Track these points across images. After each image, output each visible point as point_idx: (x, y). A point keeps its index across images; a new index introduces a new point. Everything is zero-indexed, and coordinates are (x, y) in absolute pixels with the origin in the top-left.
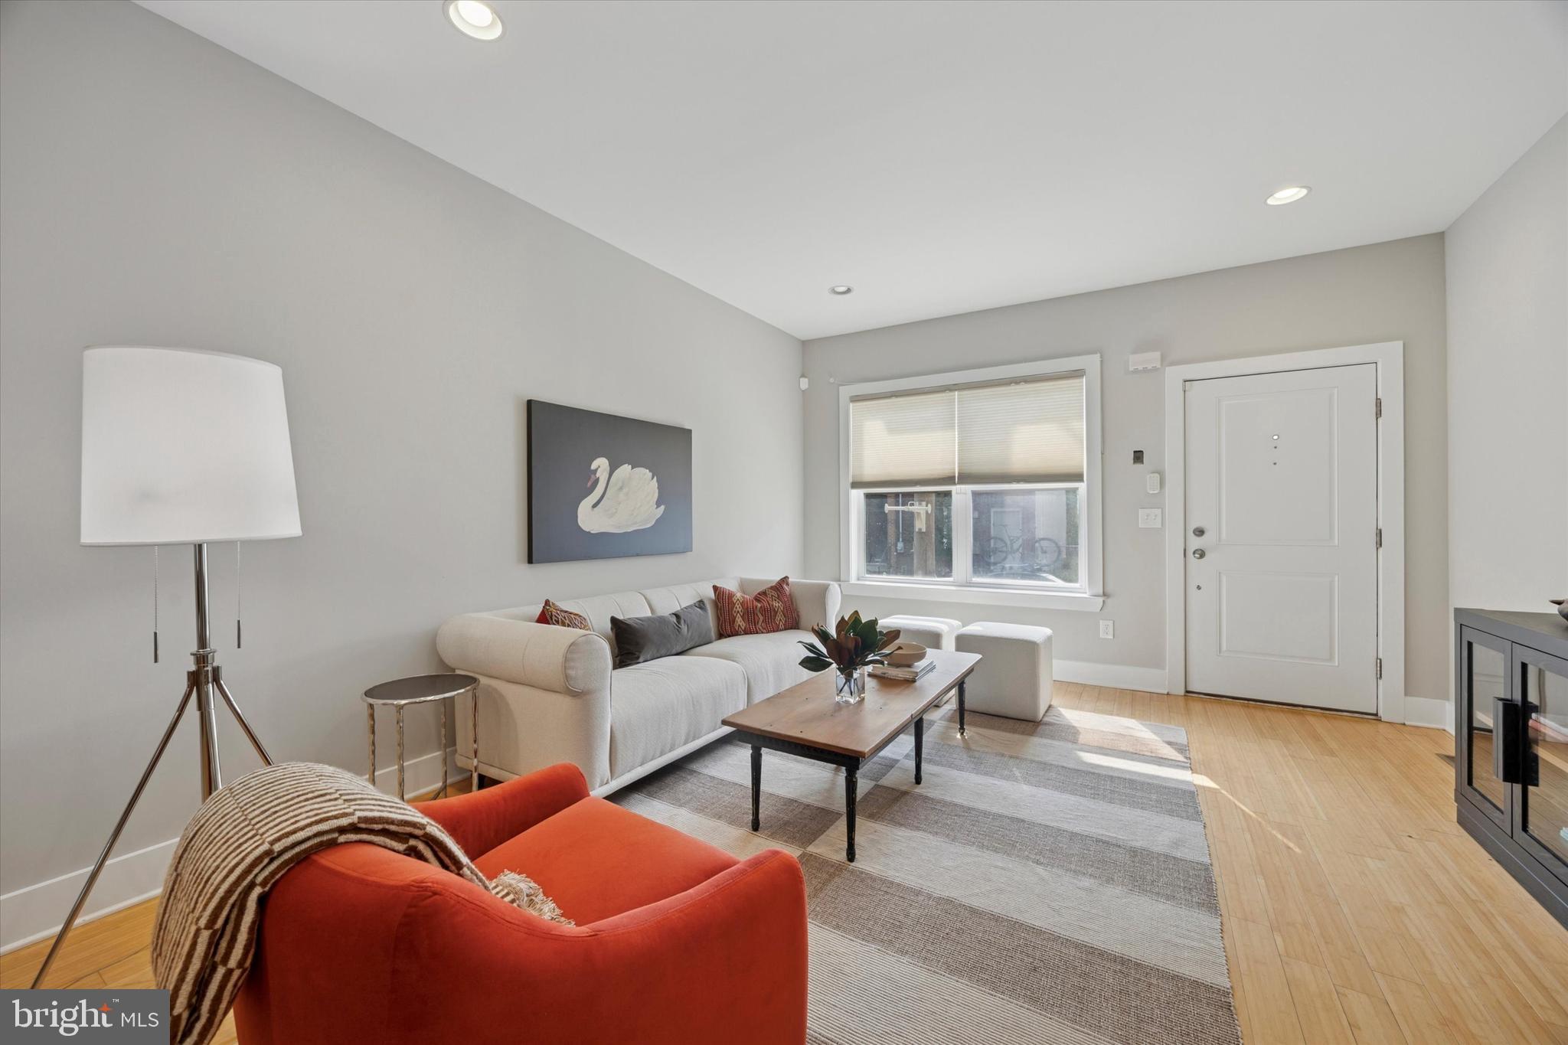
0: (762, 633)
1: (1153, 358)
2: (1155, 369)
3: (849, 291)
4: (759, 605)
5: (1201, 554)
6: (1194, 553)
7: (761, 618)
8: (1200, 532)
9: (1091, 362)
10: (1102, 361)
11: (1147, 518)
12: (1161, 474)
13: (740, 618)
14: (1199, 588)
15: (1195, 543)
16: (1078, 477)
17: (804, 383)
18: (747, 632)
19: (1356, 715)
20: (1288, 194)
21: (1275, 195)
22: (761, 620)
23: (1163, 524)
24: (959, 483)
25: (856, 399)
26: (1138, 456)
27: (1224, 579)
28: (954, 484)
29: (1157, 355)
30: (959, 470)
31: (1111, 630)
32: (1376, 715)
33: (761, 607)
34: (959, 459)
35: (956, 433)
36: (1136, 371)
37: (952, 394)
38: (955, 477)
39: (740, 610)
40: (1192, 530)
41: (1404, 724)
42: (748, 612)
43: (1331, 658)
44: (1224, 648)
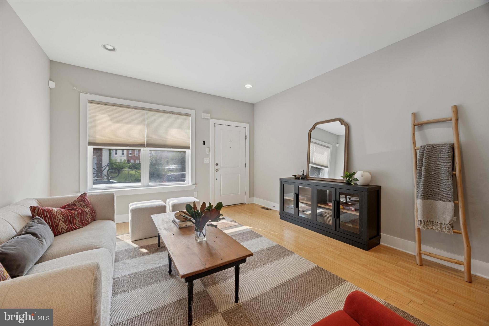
0: (80, 228)
1: (207, 116)
2: (208, 119)
3: (114, 50)
4: (76, 212)
5: (217, 170)
6: (216, 170)
7: (78, 219)
8: (217, 164)
9: (192, 112)
10: (195, 113)
11: (206, 161)
12: (209, 148)
13: (63, 223)
14: (217, 179)
15: (216, 167)
16: (188, 148)
17: (52, 84)
18: (67, 231)
19: (242, 204)
20: (248, 86)
21: (246, 85)
22: (77, 221)
23: (209, 162)
24: (147, 147)
25: (91, 102)
26: (204, 143)
27: (221, 176)
28: (145, 147)
29: (209, 115)
30: (147, 142)
31: (197, 194)
32: (245, 203)
33: (78, 213)
34: (147, 138)
35: (146, 127)
36: (204, 118)
37: (144, 111)
38: (145, 144)
39: (61, 218)
40: (215, 164)
41: (249, 204)
42: (68, 218)
43: (239, 193)
44: (221, 194)
